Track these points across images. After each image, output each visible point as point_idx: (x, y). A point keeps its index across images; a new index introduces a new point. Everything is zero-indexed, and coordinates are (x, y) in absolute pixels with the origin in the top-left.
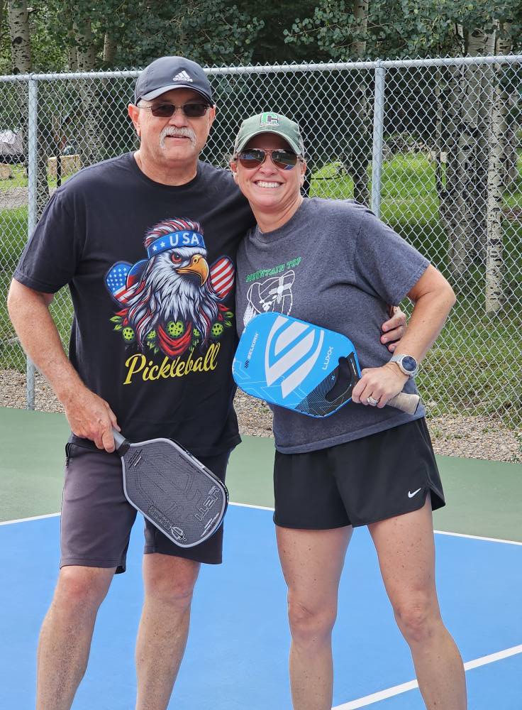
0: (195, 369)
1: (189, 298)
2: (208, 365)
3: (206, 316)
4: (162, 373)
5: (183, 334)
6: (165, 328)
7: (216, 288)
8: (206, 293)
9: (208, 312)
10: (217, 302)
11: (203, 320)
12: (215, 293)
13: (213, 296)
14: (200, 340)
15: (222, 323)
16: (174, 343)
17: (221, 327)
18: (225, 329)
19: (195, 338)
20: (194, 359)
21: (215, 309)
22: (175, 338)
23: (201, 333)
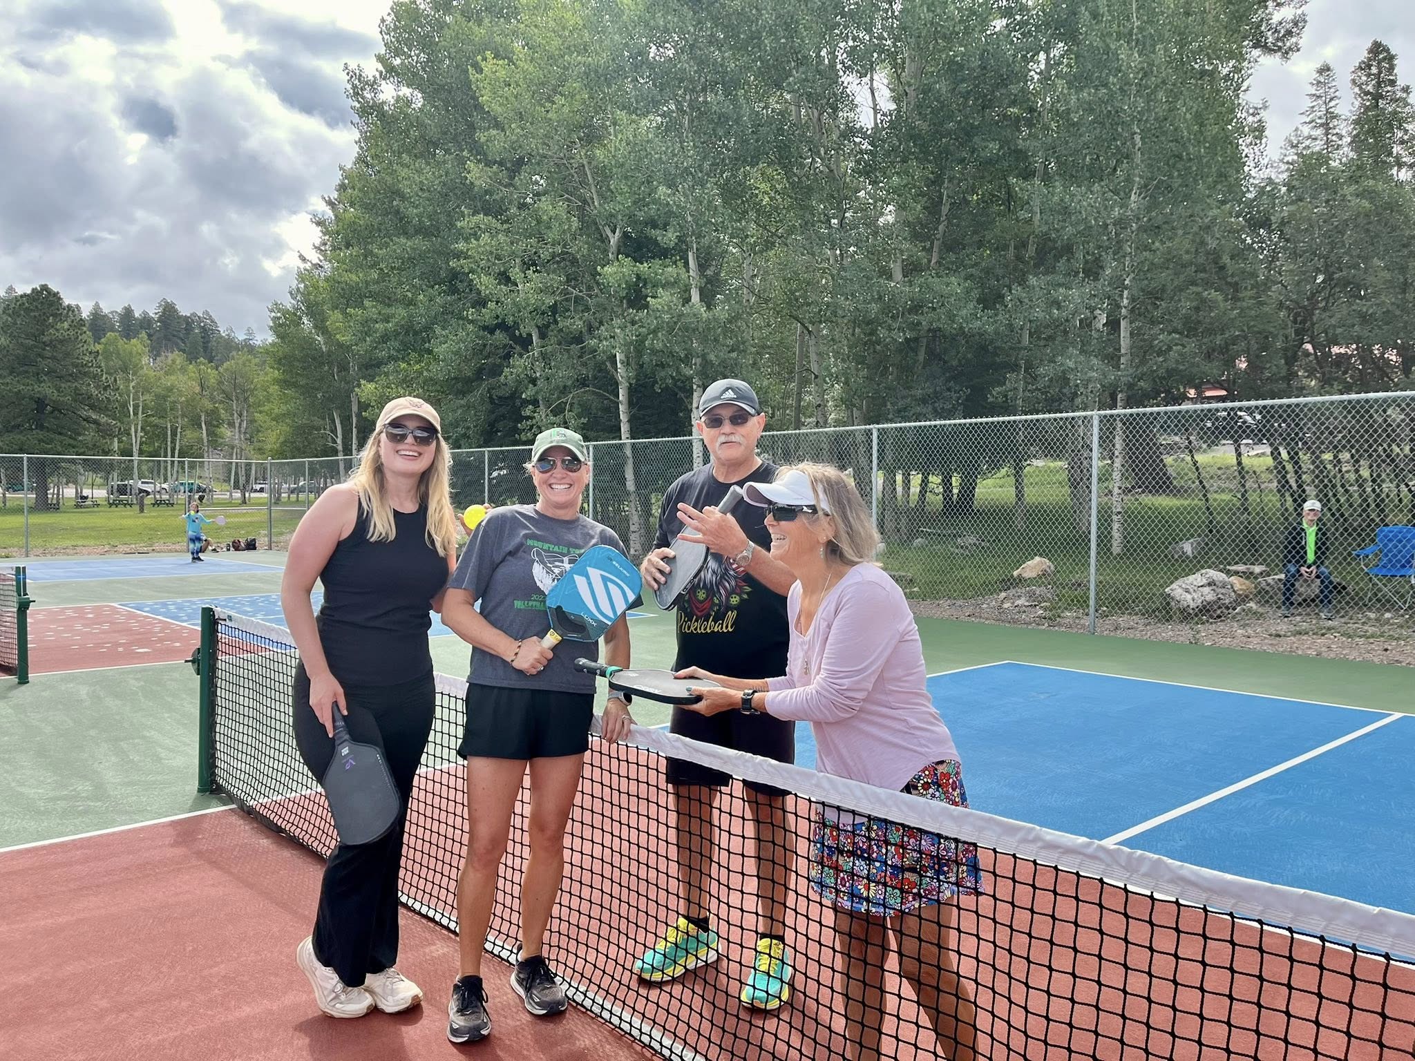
0: (716, 629)
1: (714, 572)
2: (727, 627)
3: (725, 588)
4: (692, 628)
5: (706, 599)
6: (695, 593)
7: (734, 567)
8: (726, 569)
9: (727, 584)
10: (735, 578)
11: (722, 591)
12: (734, 570)
13: (732, 573)
14: (720, 607)
15: (740, 595)
16: (699, 605)
17: (738, 598)
18: (742, 600)
19: (716, 605)
20: (715, 621)
21: (733, 583)
22: (701, 602)
23: (720, 601)
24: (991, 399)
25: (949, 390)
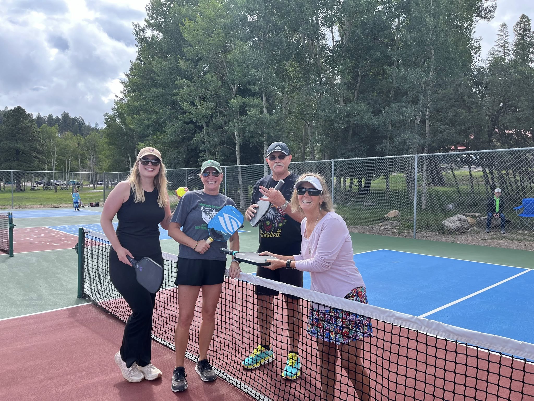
0: (273, 236)
1: (272, 214)
2: (278, 235)
3: (277, 220)
4: (265, 236)
5: (269, 225)
6: (265, 223)
7: (280, 212)
8: (277, 213)
10: (281, 216)
11: (276, 222)
12: (280, 213)
14: (275, 228)
17: (282, 224)
19: (274, 227)
20: (273, 233)
21: (280, 219)
22: (268, 226)
23: (275, 225)
24: (376, 150)
25: (361, 146)
